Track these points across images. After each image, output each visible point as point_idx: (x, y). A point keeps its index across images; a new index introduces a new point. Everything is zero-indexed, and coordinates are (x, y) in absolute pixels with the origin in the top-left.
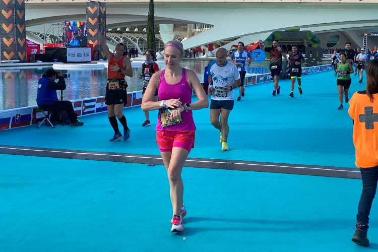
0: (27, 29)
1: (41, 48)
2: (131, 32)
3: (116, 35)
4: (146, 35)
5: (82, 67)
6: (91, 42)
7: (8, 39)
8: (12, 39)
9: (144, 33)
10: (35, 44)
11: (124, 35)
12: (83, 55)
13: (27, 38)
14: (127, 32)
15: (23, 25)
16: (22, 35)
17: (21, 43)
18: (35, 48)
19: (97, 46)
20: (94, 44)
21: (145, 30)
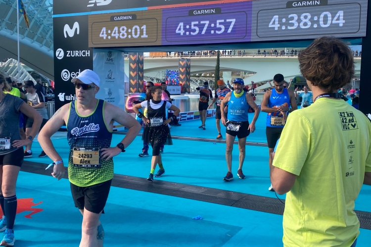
2: (205, 76)
3: (195, 78)
4: (214, 78)
6: (181, 82)
7: (133, 81)
9: (213, 77)
11: (200, 78)
14: (203, 76)
15: (142, 73)
19: (184, 85)
20: (183, 84)
21: (213, 75)
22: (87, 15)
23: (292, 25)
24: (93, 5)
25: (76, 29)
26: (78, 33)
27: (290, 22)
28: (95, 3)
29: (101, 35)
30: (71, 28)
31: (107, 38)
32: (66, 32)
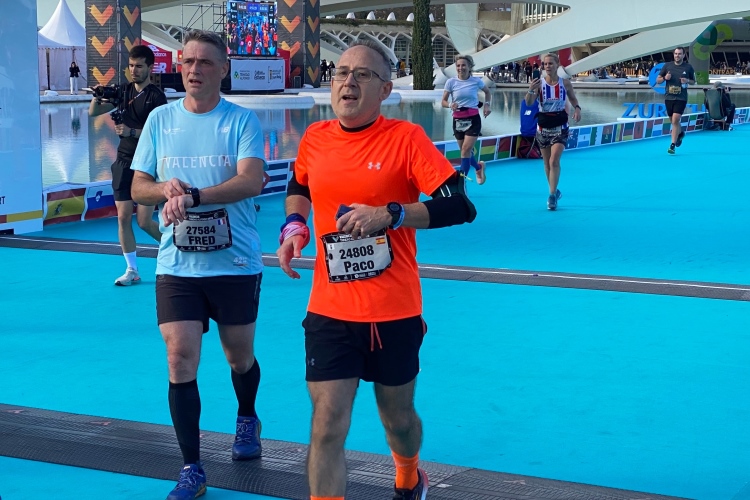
0: (145, 17)
1: (175, 60)
2: (380, 22)
3: (343, 29)
5: (264, 103)
6: (284, 46)
10: (161, 51)
11: (363, 29)
12: (267, 76)
13: (144, 38)
14: (371, 22)
15: (137, 9)
16: (133, 31)
18: (162, 60)
19: (299, 54)
20: (293, 51)
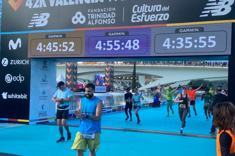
0: (78, 77)
1: (84, 86)
7: (69, 82)
8: (71, 82)
10: (81, 84)
13: (77, 81)
15: (76, 76)
16: (75, 80)
17: (75, 83)
18: (81, 86)
22: (28, 34)
23: (180, 45)
24: (32, 26)
25: (19, 44)
26: (20, 47)
27: (178, 43)
28: (34, 25)
29: (38, 49)
30: (15, 42)
31: (42, 50)
32: (11, 46)
